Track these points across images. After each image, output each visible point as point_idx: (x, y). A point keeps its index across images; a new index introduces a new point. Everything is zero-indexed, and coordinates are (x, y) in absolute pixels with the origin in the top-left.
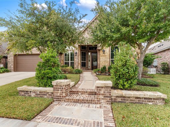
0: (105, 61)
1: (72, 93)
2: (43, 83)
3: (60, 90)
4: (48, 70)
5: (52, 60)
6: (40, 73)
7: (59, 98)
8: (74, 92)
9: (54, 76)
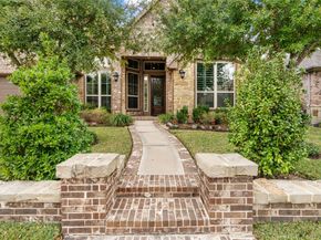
0: (185, 96)
1: (124, 193)
2: (24, 167)
3: (86, 193)
4: (42, 124)
5: (56, 89)
6: (10, 134)
7: (82, 223)
8: (129, 190)
9: (62, 143)
